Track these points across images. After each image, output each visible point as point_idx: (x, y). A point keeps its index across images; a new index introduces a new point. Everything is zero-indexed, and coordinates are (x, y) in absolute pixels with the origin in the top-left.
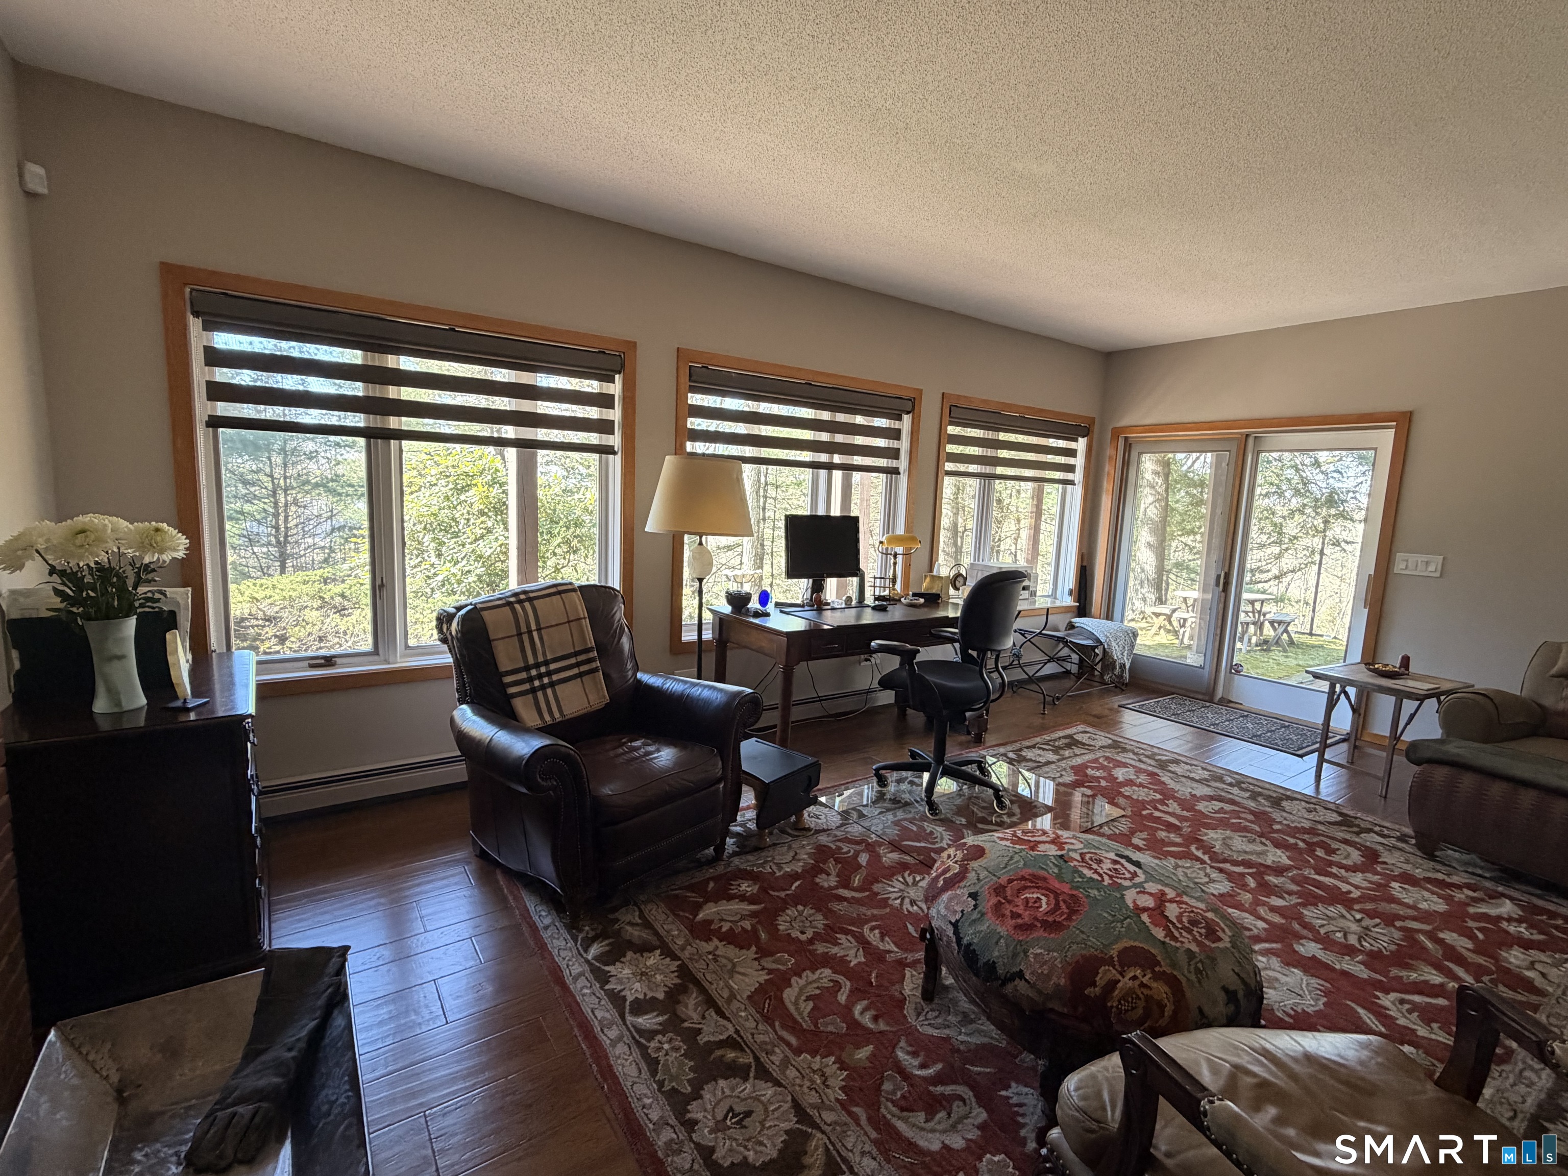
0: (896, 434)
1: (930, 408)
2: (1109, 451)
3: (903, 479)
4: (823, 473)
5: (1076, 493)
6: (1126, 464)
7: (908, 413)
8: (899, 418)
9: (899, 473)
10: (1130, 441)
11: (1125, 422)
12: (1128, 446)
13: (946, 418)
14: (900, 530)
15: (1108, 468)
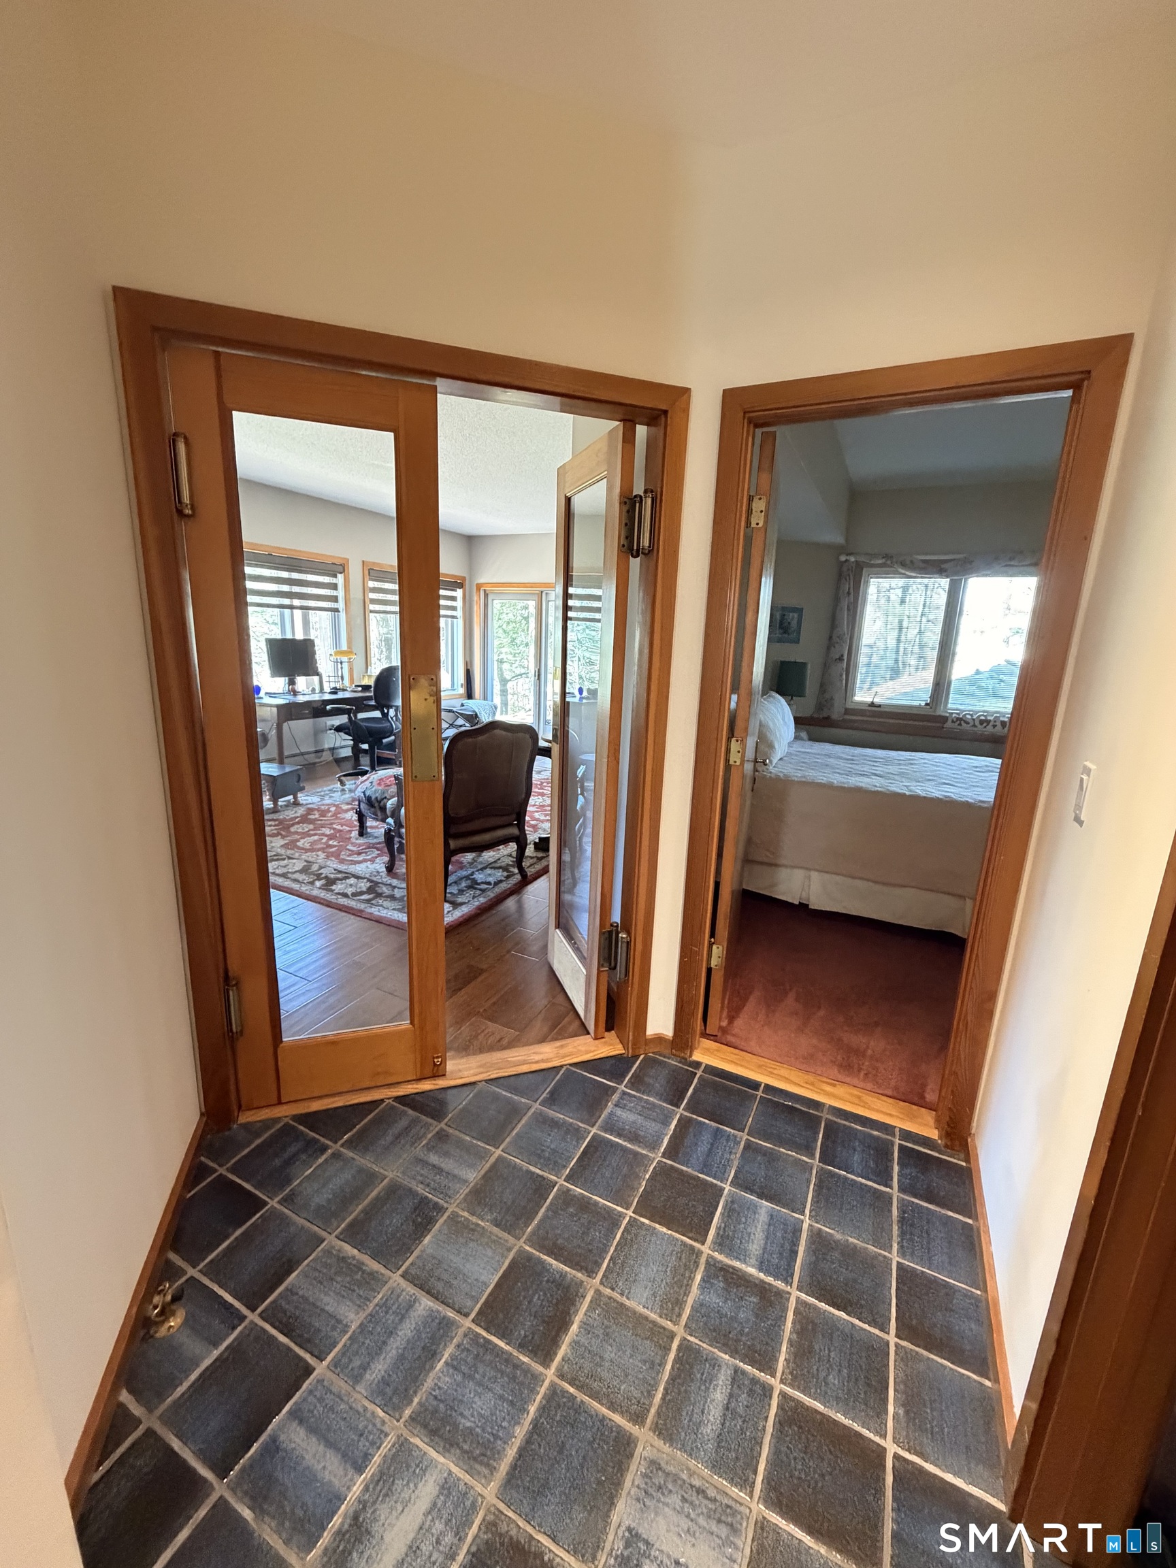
0: (334, 587)
1: (355, 571)
2: (475, 598)
3: (343, 615)
4: (287, 612)
5: (460, 623)
6: (486, 606)
7: (341, 573)
8: (335, 576)
9: (339, 612)
10: (487, 592)
11: (481, 581)
12: (486, 595)
13: (367, 577)
14: (344, 647)
15: (475, 608)
